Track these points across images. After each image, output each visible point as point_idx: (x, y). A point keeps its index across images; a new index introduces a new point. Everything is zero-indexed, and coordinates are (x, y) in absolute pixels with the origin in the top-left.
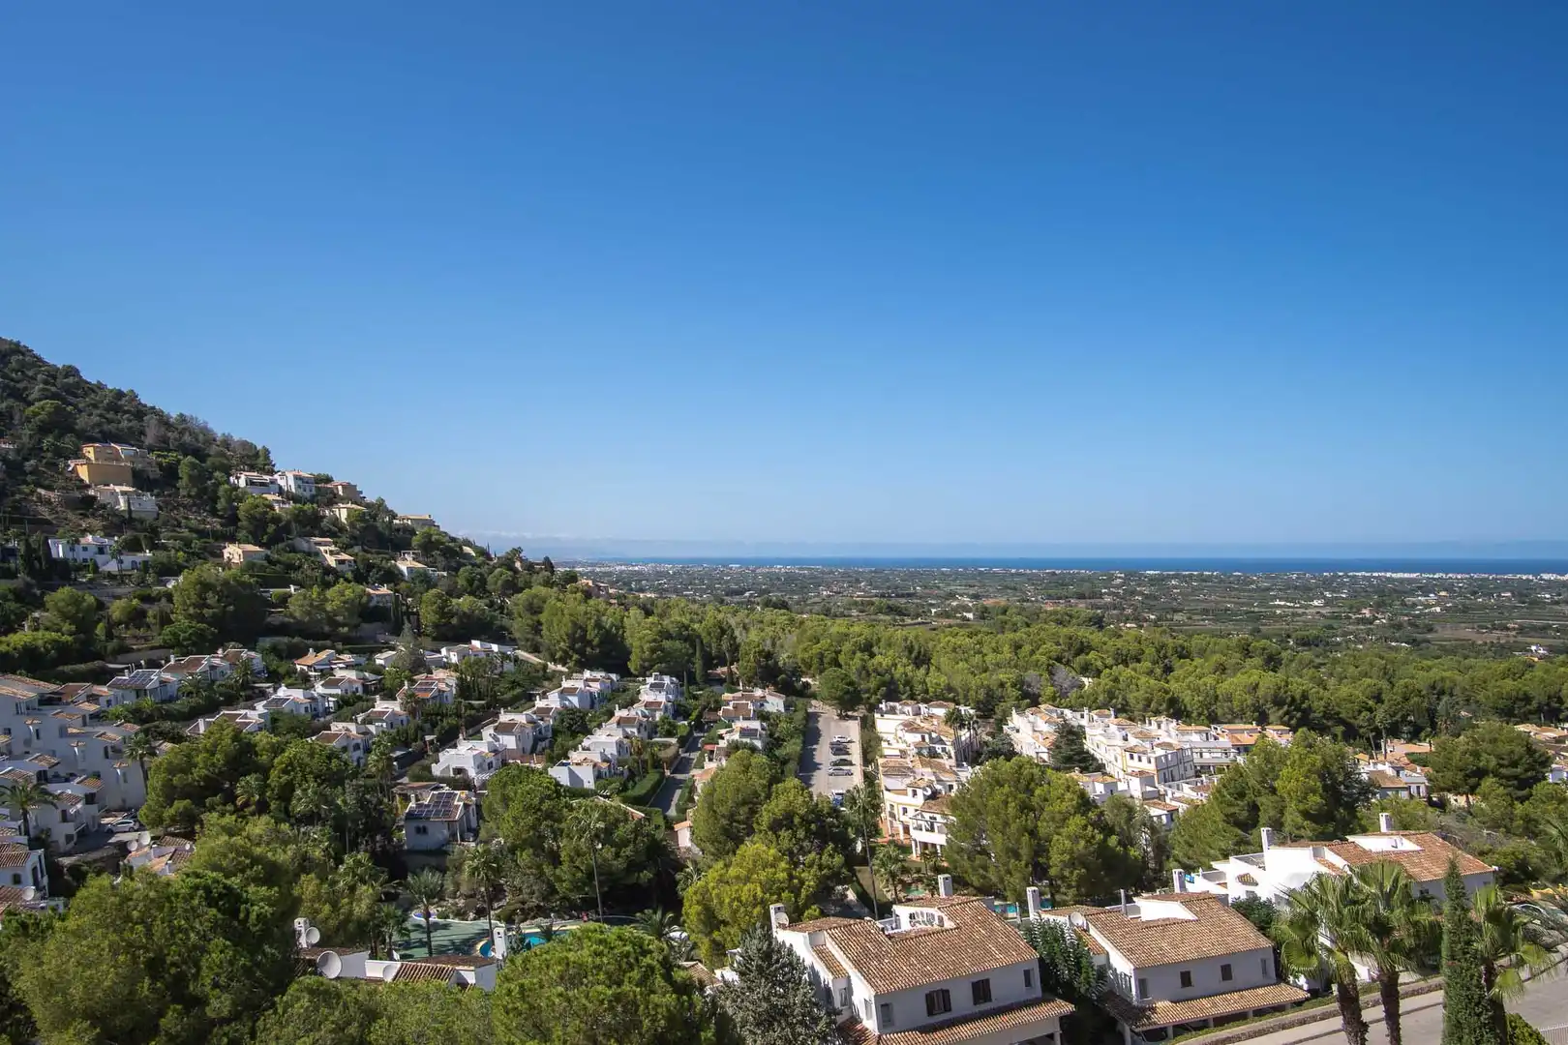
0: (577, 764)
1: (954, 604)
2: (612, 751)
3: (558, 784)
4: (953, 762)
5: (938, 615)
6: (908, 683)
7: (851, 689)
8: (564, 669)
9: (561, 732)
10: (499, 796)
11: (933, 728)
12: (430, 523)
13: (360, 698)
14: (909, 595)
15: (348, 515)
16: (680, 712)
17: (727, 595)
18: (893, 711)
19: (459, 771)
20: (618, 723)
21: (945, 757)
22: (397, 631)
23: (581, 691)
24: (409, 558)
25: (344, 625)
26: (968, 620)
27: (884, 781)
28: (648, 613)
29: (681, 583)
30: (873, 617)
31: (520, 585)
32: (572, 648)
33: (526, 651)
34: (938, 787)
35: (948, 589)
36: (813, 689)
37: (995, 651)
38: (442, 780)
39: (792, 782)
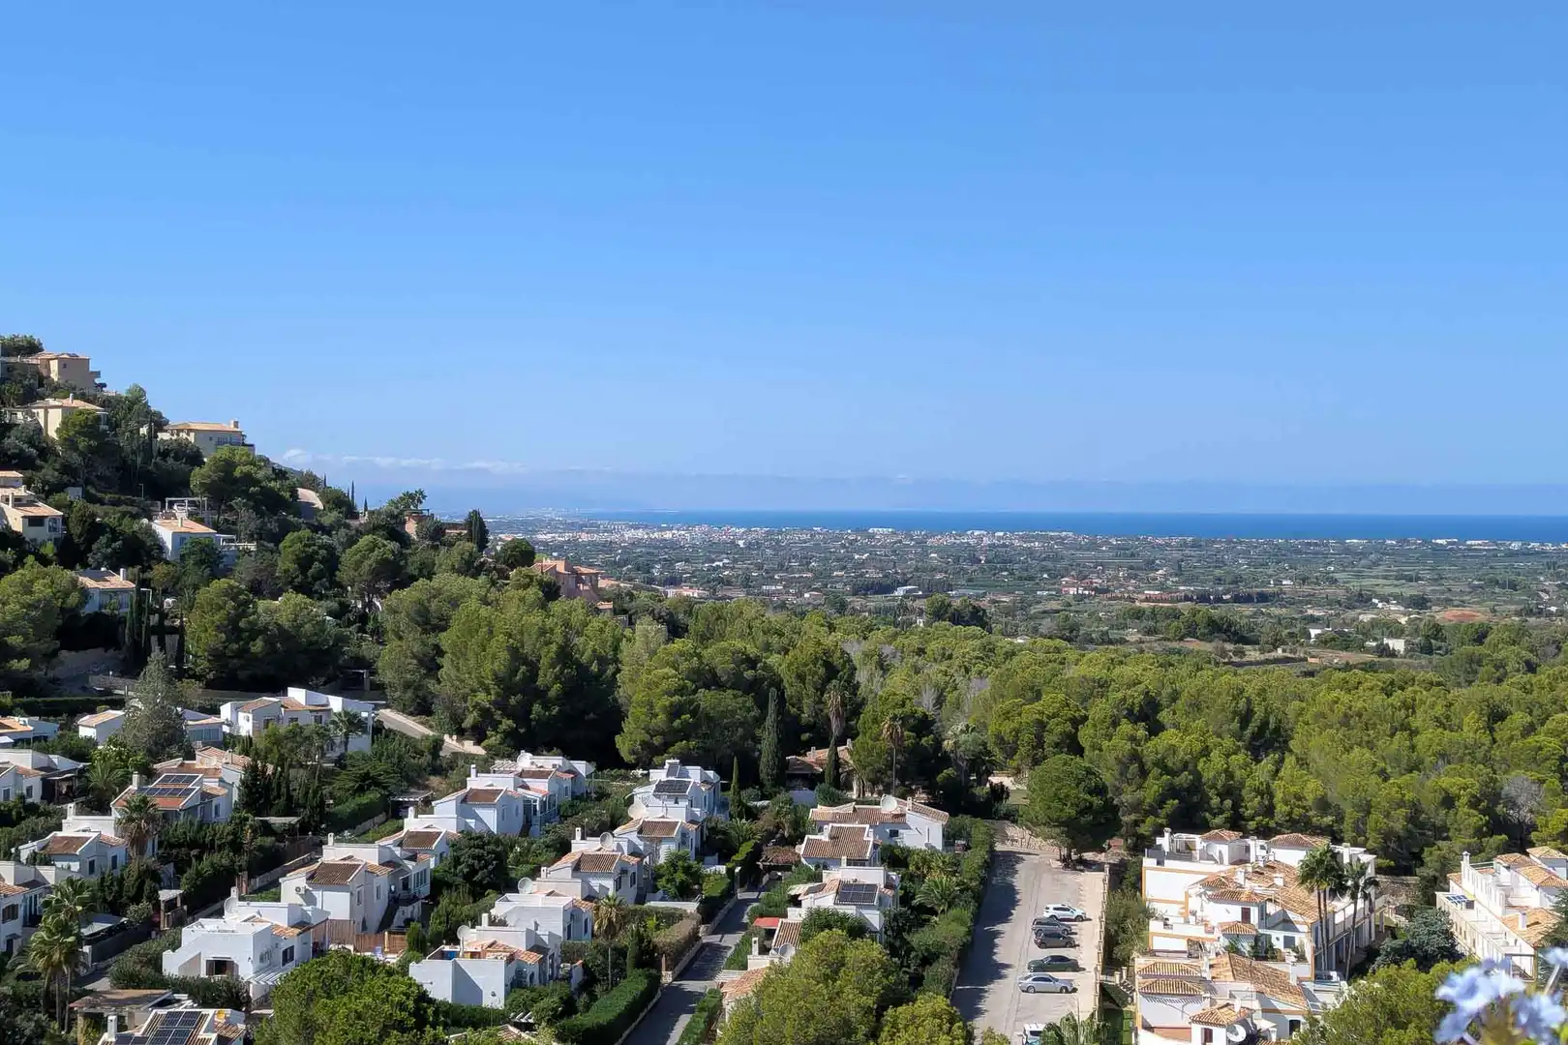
0: (473, 955)
1: (1366, 618)
2: (553, 927)
3: (423, 997)
4: (1306, 970)
5: (1323, 642)
6: (1231, 792)
7: (1097, 801)
8: (479, 751)
9: (449, 886)
10: (294, 1022)
11: (1271, 893)
12: (236, 440)
13: (32, 809)
14: (1263, 598)
15: (64, 423)
16: (714, 843)
17: (855, 593)
18: (1185, 853)
19: (220, 966)
20: (577, 868)
21: (1291, 957)
22: (133, 666)
23: (508, 798)
24: (181, 512)
25: (20, 656)
26: (1393, 654)
27: (1143, 1008)
28: (676, 630)
29: (760, 567)
30: (1176, 645)
31: (412, 570)
32: (501, 705)
33: (404, 710)
34: (1263, 1024)
35: (1355, 585)
36: (1013, 800)
37: (1442, 723)
38: (182, 985)
39: (931, 1003)
